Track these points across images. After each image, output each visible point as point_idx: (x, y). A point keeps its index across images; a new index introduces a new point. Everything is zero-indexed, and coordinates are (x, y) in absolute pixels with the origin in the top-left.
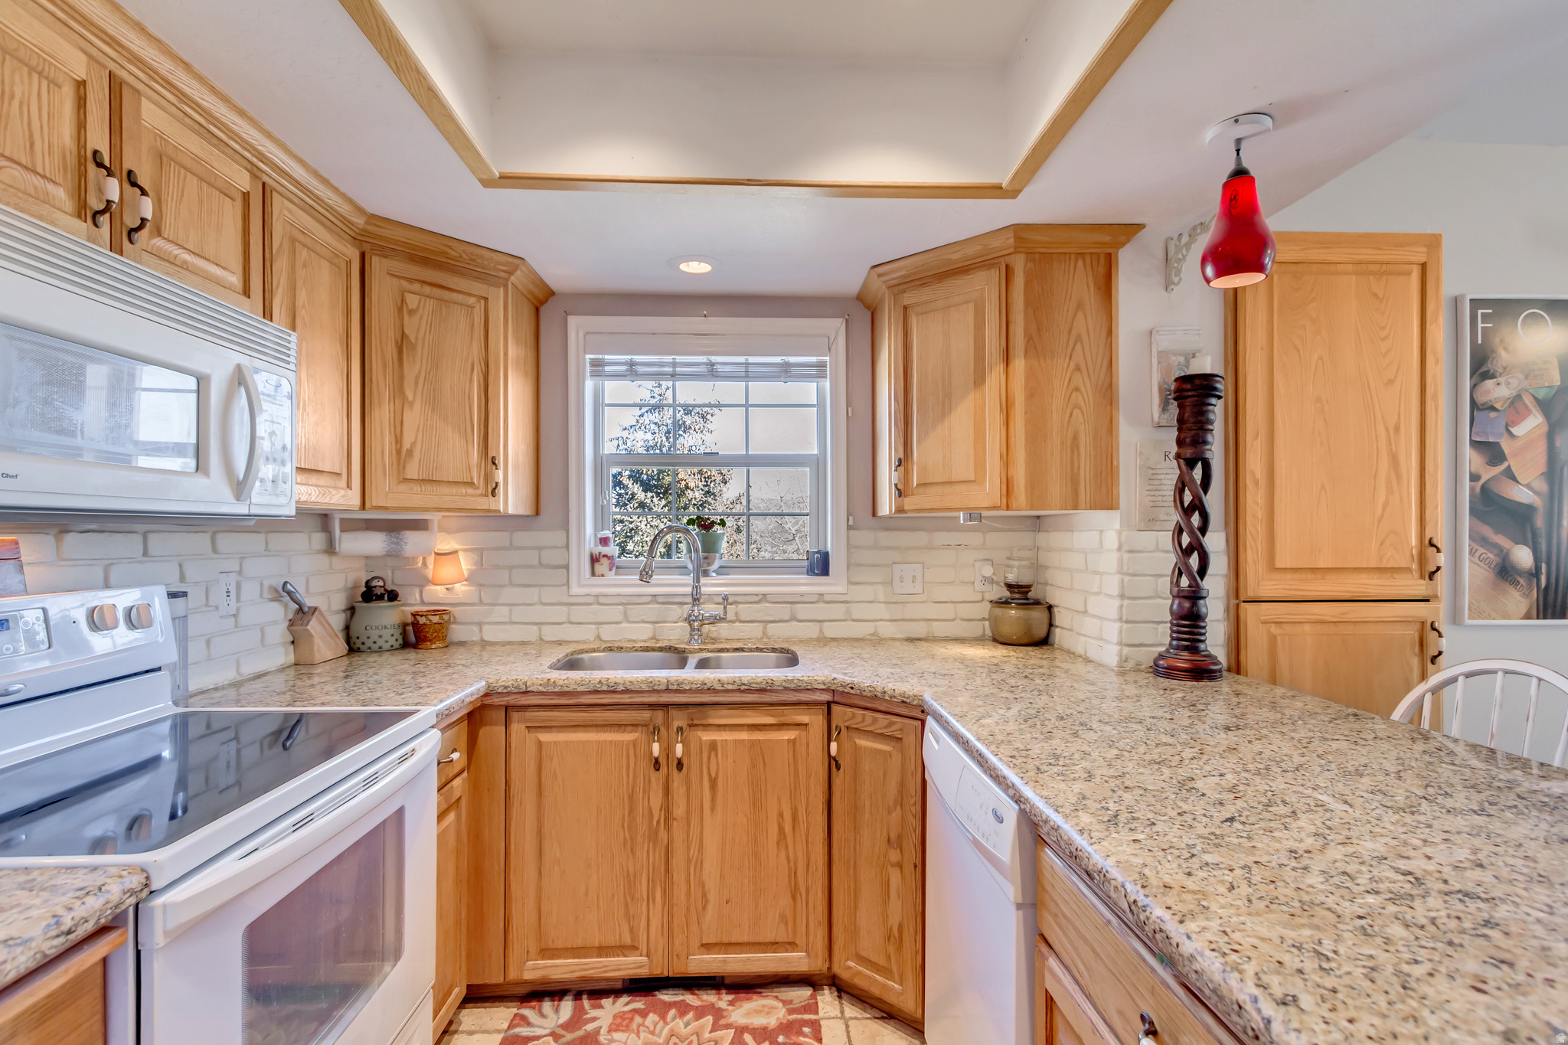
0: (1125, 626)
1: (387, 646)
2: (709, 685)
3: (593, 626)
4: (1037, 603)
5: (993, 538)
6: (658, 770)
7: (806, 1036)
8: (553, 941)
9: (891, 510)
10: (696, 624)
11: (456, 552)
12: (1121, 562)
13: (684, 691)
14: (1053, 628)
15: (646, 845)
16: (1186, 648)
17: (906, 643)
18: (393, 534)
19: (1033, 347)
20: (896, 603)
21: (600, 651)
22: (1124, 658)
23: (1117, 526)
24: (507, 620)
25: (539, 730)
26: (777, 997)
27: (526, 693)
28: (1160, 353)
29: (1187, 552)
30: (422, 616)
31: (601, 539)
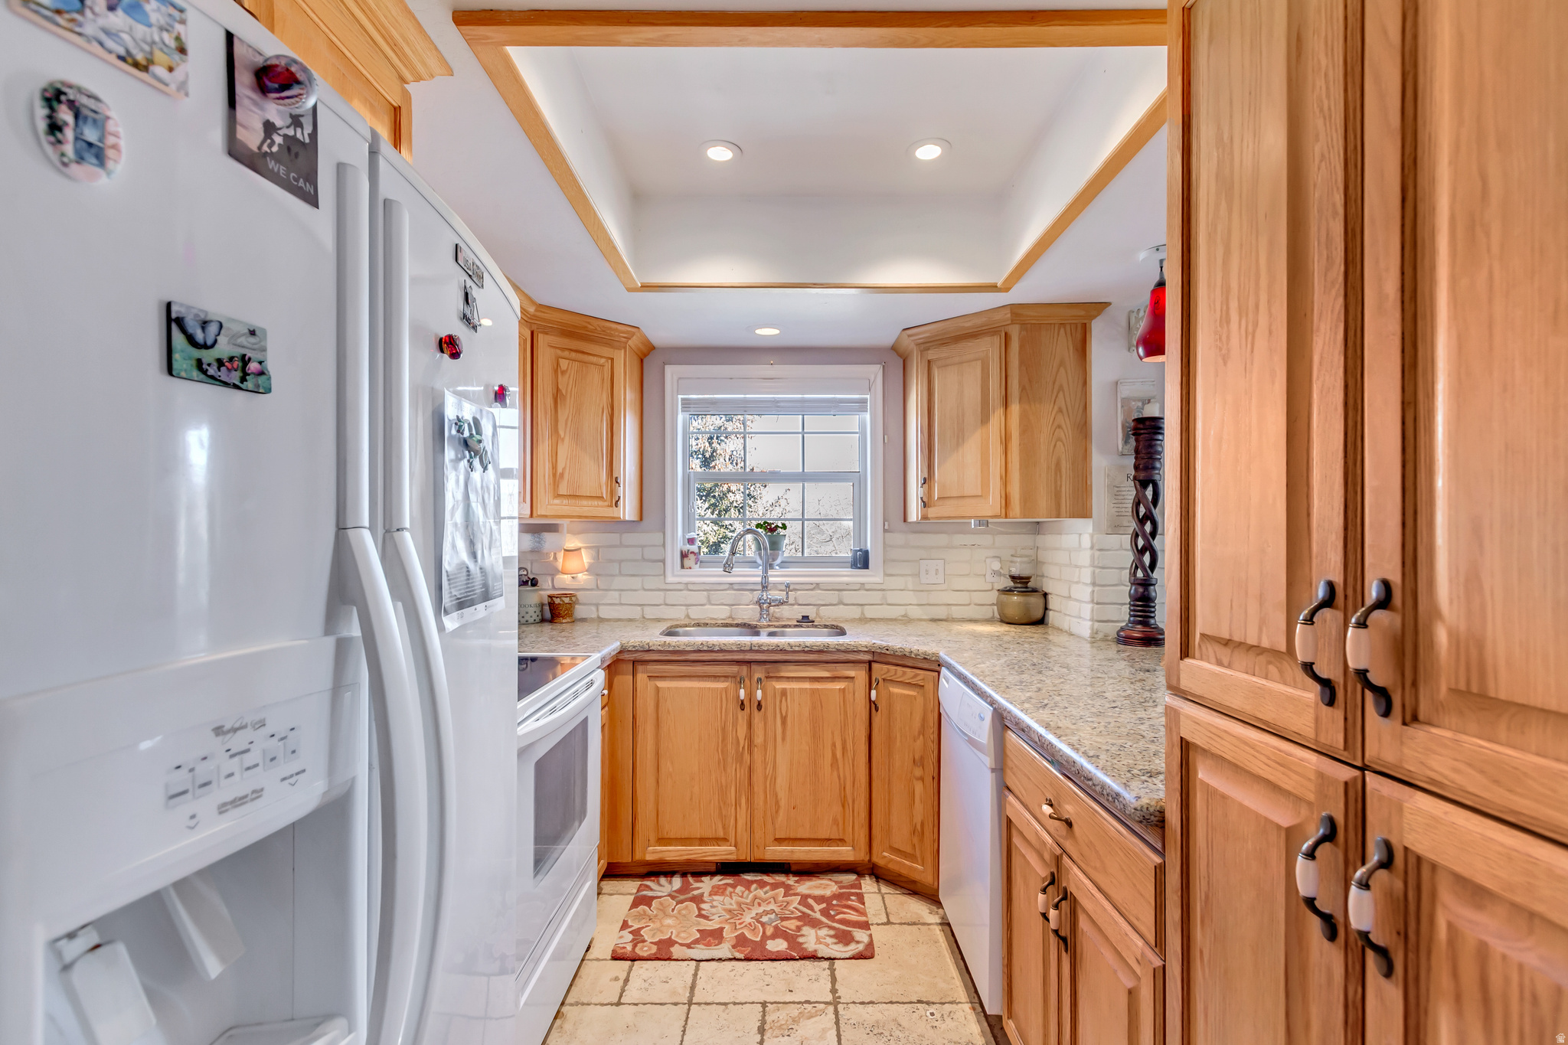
0: (1096, 606)
1: (531, 620)
2: (781, 647)
3: (684, 608)
4: (1034, 591)
5: (1001, 540)
6: (743, 710)
7: (853, 901)
8: (667, 833)
9: (917, 518)
10: (765, 606)
11: (580, 549)
12: (1093, 557)
13: (763, 652)
14: (1047, 611)
15: (734, 765)
16: (1140, 623)
17: (930, 622)
18: (536, 535)
19: (1026, 395)
20: (922, 591)
21: (690, 627)
22: (1095, 631)
23: (1090, 530)
24: (617, 602)
25: (657, 679)
26: (831, 880)
27: (649, 651)
28: (1123, 399)
29: (1141, 552)
30: (557, 597)
31: (689, 540)
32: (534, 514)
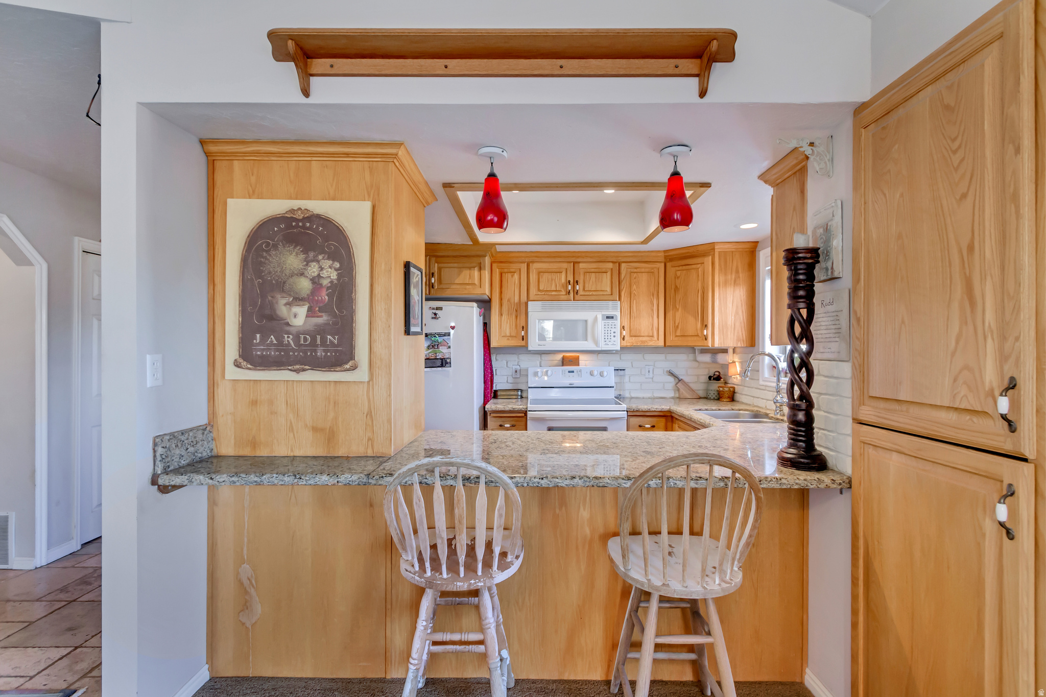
32: (666, 345)
